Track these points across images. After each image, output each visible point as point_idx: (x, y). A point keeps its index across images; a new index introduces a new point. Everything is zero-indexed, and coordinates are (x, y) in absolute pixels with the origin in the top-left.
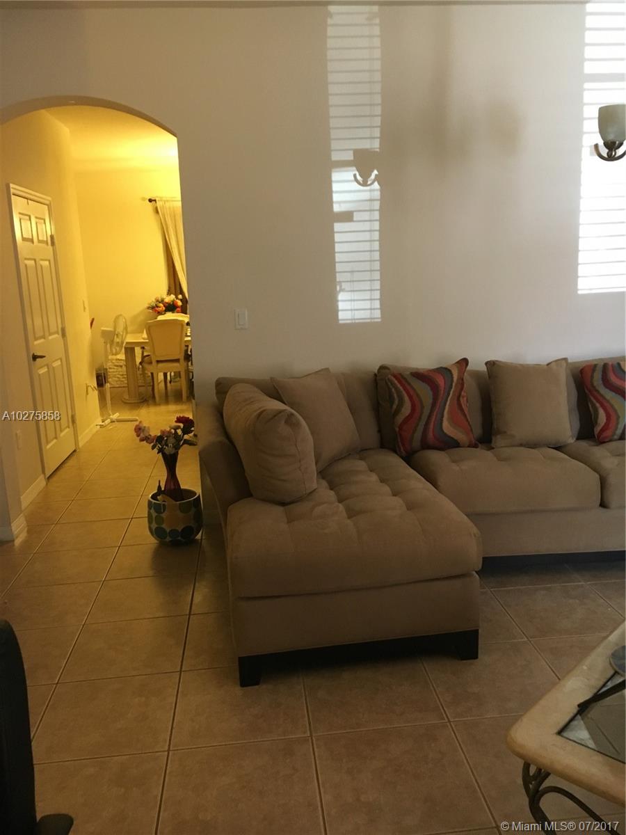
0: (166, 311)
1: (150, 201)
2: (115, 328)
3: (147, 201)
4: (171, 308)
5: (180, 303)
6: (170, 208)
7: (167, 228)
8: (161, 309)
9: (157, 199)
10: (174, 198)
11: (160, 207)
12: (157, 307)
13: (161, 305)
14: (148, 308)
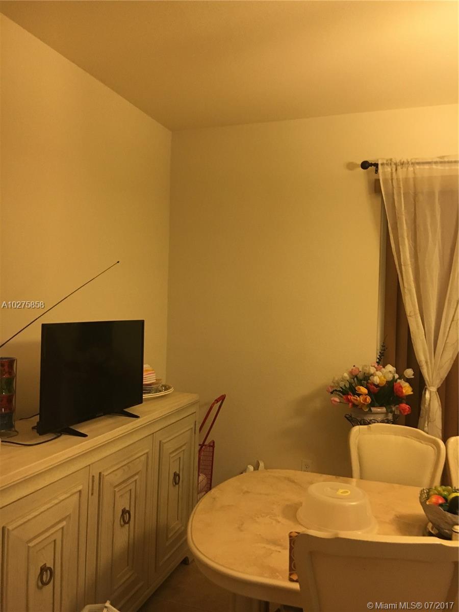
1: (365, 165)
3: (359, 167)
5: (407, 389)
6: (406, 180)
7: (395, 229)
8: (361, 399)
9: (380, 162)
11: (385, 181)
12: (355, 393)
13: (364, 390)
14: (333, 391)
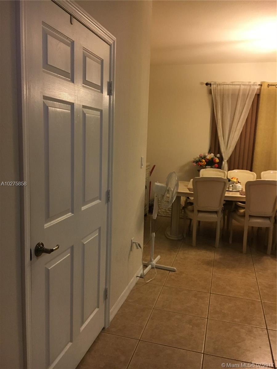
0: (206, 165)
1: (207, 84)
2: (167, 185)
3: (205, 85)
4: (211, 163)
5: (217, 160)
6: (220, 90)
8: (203, 163)
9: (212, 83)
10: (224, 82)
11: (213, 89)
12: (201, 162)
13: (204, 160)
14: (194, 162)
